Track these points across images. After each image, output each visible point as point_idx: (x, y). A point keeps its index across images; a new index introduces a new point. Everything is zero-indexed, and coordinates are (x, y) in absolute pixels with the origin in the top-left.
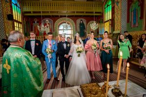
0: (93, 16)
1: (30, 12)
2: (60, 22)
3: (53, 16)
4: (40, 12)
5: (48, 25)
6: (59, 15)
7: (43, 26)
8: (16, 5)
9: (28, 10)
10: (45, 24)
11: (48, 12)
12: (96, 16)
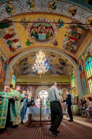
0: (59, 85)
1: (21, 83)
2: (40, 89)
3: (35, 85)
4: (27, 83)
5: (31, 91)
6: (40, 84)
7: (28, 91)
8: (14, 78)
9: (19, 81)
10: (30, 90)
11: (32, 83)
12: (61, 85)
